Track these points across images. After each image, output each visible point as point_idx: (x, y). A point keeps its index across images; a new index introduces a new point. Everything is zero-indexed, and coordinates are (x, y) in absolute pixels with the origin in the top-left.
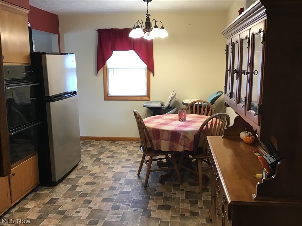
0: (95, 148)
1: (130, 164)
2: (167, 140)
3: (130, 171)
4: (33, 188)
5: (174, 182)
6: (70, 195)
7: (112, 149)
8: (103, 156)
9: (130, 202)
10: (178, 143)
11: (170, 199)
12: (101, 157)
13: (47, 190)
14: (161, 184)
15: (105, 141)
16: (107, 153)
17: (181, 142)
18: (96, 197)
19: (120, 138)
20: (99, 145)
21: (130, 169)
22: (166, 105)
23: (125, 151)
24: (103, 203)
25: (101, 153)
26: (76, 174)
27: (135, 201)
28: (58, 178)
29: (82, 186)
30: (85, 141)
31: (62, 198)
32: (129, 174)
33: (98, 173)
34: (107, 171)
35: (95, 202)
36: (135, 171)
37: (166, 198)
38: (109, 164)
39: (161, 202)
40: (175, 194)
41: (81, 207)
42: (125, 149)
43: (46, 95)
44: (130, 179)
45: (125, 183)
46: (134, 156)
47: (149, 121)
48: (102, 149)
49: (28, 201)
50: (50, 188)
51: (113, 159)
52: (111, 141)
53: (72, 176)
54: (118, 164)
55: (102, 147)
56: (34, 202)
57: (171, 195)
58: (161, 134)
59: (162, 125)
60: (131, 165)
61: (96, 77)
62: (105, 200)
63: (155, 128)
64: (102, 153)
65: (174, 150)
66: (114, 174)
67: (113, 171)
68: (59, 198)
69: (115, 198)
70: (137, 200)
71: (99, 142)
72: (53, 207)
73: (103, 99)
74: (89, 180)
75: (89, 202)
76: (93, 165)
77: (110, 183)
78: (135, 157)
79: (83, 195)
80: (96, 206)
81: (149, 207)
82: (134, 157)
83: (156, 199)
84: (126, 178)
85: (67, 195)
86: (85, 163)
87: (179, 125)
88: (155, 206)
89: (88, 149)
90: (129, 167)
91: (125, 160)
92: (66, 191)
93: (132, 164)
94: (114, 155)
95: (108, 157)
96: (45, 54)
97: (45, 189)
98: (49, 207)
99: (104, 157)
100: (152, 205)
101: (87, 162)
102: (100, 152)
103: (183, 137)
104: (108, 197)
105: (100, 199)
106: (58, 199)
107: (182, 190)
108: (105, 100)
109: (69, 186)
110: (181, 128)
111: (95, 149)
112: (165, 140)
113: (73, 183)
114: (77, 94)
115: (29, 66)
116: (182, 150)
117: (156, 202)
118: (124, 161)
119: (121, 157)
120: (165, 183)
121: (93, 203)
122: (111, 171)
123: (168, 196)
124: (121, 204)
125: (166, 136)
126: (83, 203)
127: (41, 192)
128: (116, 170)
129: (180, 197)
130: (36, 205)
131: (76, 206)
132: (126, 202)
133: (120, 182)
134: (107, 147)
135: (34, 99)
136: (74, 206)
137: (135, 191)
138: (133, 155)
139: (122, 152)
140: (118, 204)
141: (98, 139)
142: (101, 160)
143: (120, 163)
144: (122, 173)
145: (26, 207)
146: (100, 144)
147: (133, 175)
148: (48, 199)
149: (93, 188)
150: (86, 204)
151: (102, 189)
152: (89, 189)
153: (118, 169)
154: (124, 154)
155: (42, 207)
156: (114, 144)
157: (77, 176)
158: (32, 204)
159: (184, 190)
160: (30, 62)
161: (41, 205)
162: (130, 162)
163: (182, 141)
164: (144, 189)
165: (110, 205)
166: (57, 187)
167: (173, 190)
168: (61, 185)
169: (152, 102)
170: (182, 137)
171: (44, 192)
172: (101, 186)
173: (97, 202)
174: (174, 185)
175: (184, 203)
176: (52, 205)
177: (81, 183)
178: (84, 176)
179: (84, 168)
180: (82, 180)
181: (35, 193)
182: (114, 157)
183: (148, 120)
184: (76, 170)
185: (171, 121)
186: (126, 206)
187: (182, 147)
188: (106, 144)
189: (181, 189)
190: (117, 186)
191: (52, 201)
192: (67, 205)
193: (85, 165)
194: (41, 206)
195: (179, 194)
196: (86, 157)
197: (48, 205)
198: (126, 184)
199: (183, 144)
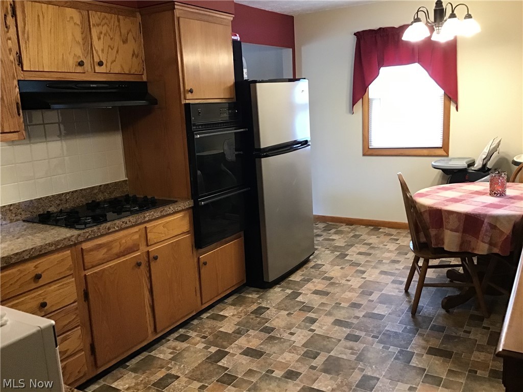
0: (343, 236)
1: (397, 269)
2: (456, 231)
3: (394, 282)
4: (236, 287)
5: (473, 312)
6: (286, 306)
7: (370, 241)
8: (353, 252)
9: (380, 333)
10: (478, 238)
11: (456, 340)
12: (349, 252)
13: (255, 293)
14: (446, 311)
15: (362, 226)
16: (360, 247)
17: (485, 237)
18: (326, 315)
19: (389, 223)
20: (350, 233)
21: (393, 278)
22: (478, 165)
23: (392, 246)
24: (334, 326)
25: (349, 246)
26: (302, 275)
27: (388, 332)
28: (272, 277)
29: (308, 294)
30: (330, 223)
31: (273, 309)
32: (391, 285)
33: (337, 278)
34: (352, 276)
35: (322, 323)
36: (401, 283)
37: (448, 338)
38: (359, 265)
39: (436, 343)
40: (469, 332)
41: (299, 327)
42: (393, 243)
43: (256, 147)
44: (389, 295)
45: (378, 301)
46: (406, 256)
47: (429, 194)
48: (354, 238)
49: (227, 306)
50: (261, 290)
51: (368, 258)
52: (372, 228)
53: (296, 277)
54: (375, 267)
55: (355, 236)
56: (235, 309)
57: (461, 334)
58: (444, 219)
59: (451, 203)
60: (397, 272)
61: (350, 115)
62: (338, 322)
63: (435, 207)
64: (352, 246)
65: (470, 251)
66: (364, 282)
67: (362, 278)
68: (269, 307)
69: (355, 321)
70: (393, 332)
71: (351, 227)
72: (259, 319)
73: (362, 154)
74: (320, 287)
75: (313, 321)
76: (332, 264)
77: (353, 296)
78: (409, 259)
79: (307, 308)
80: (321, 330)
81: (412, 347)
82: (406, 258)
83: (428, 335)
84: (383, 292)
85: (283, 305)
86: (321, 260)
87: (485, 203)
88: (424, 348)
89: (331, 238)
90: (392, 274)
91: (388, 261)
92: (281, 299)
93: (399, 269)
94: (371, 251)
95: (360, 253)
96: (255, 82)
97: (253, 291)
98: (252, 319)
99: (353, 254)
100: (417, 344)
101: (324, 258)
102: (349, 244)
103: (489, 227)
104: (344, 318)
105: (331, 320)
106: (268, 309)
107: (485, 328)
108: (364, 155)
109: (289, 291)
110: (487, 210)
111: (342, 238)
112: (451, 230)
113: (296, 287)
114: (309, 145)
115: (234, 103)
116: (485, 253)
117: (427, 341)
118: (386, 263)
119: (383, 256)
120: (455, 311)
121: (318, 324)
122: (359, 277)
123: (454, 334)
124: (363, 334)
125: (453, 222)
126: (303, 321)
127: (247, 296)
128: (369, 276)
129: (476, 341)
130: (236, 313)
131: (292, 324)
132: (372, 331)
133: (371, 298)
134: (362, 237)
135: (240, 154)
136: (289, 323)
137: (393, 316)
138: (406, 254)
139: (387, 247)
140: (357, 333)
141: (350, 222)
142: (347, 258)
143: (379, 266)
144: (378, 282)
145: (221, 313)
146: (353, 230)
147: (398, 289)
148: (254, 307)
149: (324, 300)
150: (307, 324)
151: (338, 305)
152: (316, 301)
153: (372, 275)
154: (391, 251)
155: (242, 318)
156: (377, 232)
157: (303, 277)
158: (230, 311)
159: (489, 328)
160: (234, 95)
161: (243, 314)
162: (397, 266)
163: (486, 235)
164: (411, 315)
165: (345, 332)
166: (272, 290)
167: (467, 325)
168: (277, 289)
169: (450, 160)
170: (485, 226)
171: (250, 296)
172: (337, 299)
173: (325, 324)
174: (472, 317)
175: (483, 352)
176: (257, 317)
177: (308, 289)
178: (314, 280)
179: (317, 267)
180: (310, 285)
181: (238, 295)
182: (370, 254)
183: (427, 192)
184: (304, 269)
185: (474, 195)
186: (371, 339)
187: (486, 246)
188: (362, 231)
189: (484, 325)
190: (364, 302)
191: (260, 311)
192: (278, 319)
193: (319, 262)
194: (242, 316)
195: (477, 334)
196: (324, 249)
197: (253, 316)
198: (381, 302)
199: (487, 239)
